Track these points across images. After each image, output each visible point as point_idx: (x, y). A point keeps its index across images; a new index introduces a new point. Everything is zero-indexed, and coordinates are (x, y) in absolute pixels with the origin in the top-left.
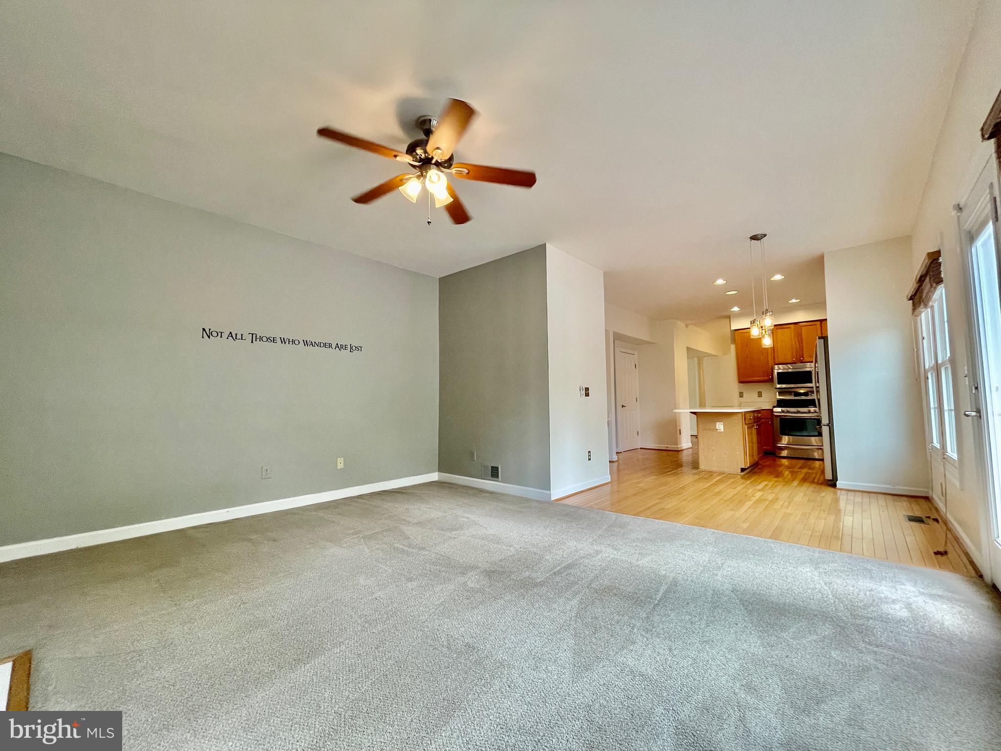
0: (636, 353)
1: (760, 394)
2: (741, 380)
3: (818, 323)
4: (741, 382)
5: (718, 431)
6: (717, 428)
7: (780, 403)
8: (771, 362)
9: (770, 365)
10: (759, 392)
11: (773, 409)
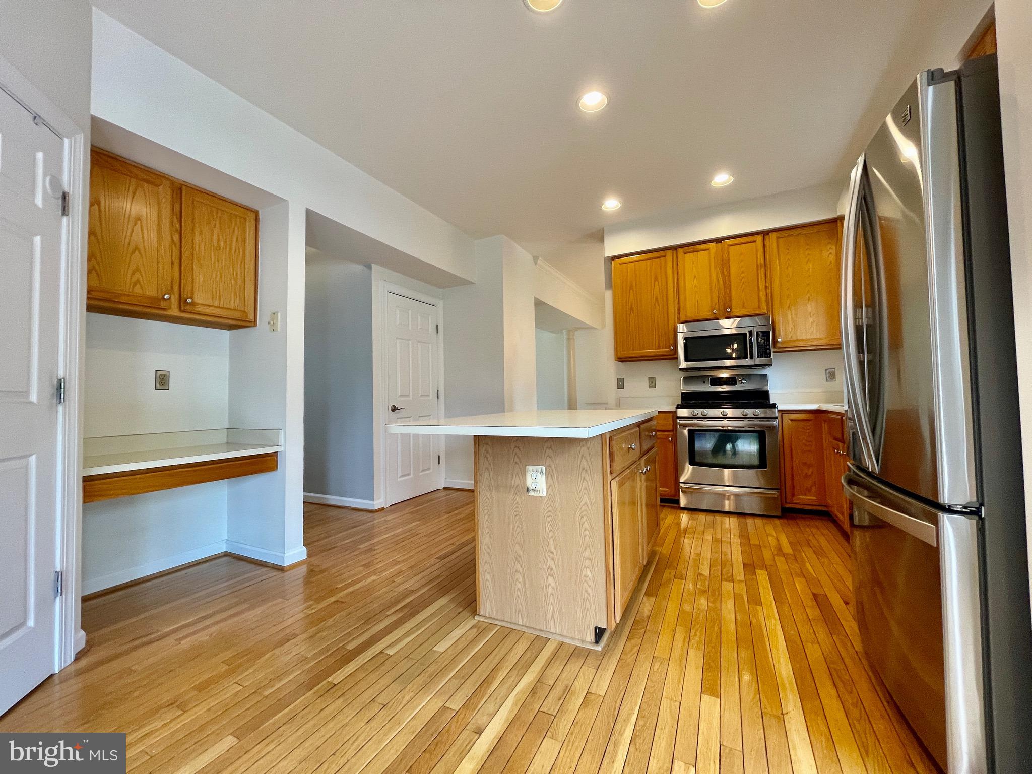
0: (440, 304)
1: (652, 383)
2: (620, 355)
3: (759, 238)
4: (622, 359)
5: (531, 494)
6: (529, 483)
7: (688, 400)
8: (673, 317)
9: (671, 322)
10: (650, 379)
11: (675, 412)
